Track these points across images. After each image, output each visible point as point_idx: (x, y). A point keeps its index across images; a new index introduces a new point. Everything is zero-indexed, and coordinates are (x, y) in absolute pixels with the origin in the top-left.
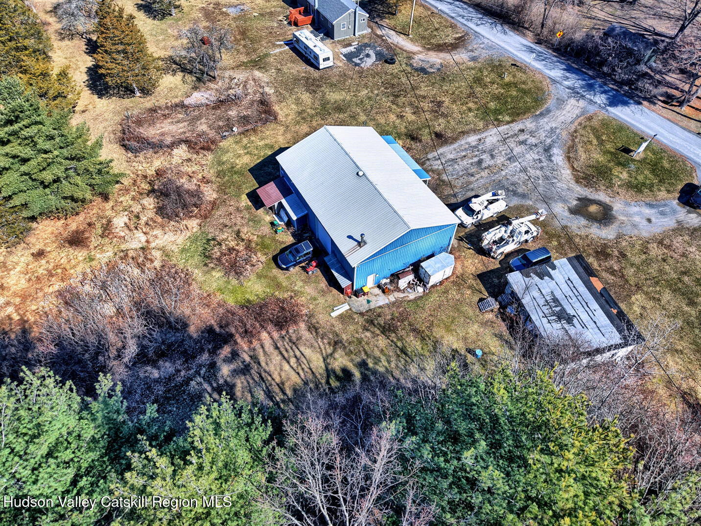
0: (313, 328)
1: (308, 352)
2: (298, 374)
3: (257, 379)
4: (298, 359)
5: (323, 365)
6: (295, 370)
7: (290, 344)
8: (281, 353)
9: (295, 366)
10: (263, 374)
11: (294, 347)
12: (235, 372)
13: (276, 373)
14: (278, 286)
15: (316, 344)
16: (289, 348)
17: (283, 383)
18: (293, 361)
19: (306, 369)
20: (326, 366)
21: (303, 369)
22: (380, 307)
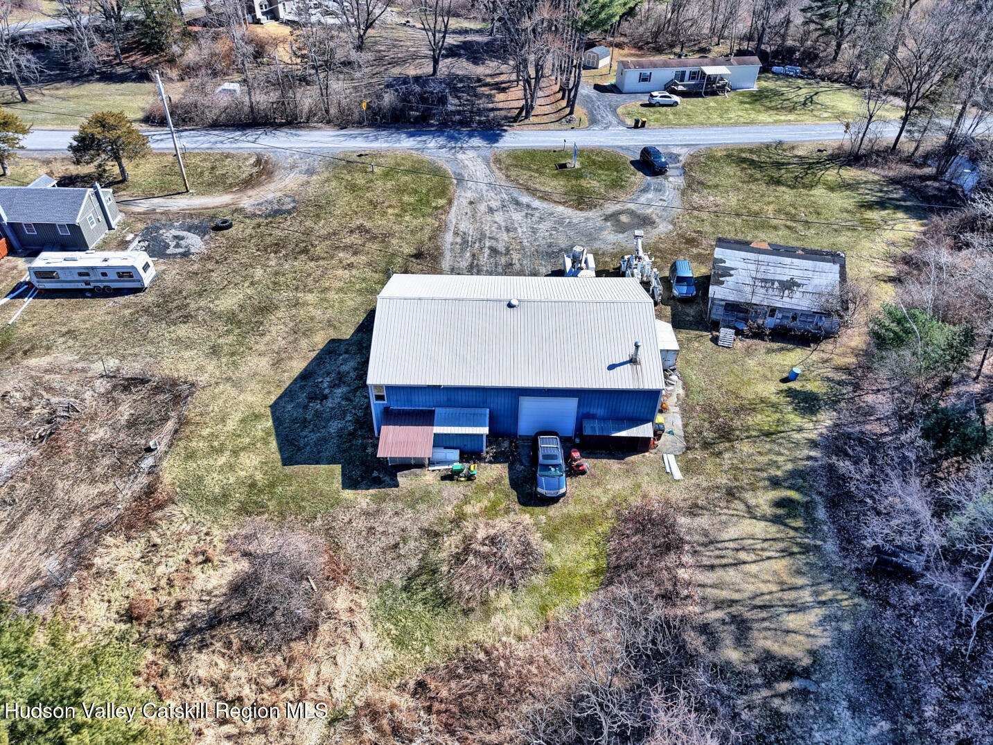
0: (694, 510)
1: (732, 532)
2: (769, 558)
3: (764, 614)
4: (743, 549)
5: (763, 524)
6: (763, 560)
7: (712, 547)
8: (725, 566)
9: (754, 558)
10: (758, 602)
11: (719, 546)
12: (741, 639)
13: (761, 585)
14: (587, 521)
15: (724, 518)
16: (717, 553)
17: (782, 583)
18: (743, 556)
19: (766, 545)
20: (766, 520)
21: (763, 550)
22: (685, 426)
